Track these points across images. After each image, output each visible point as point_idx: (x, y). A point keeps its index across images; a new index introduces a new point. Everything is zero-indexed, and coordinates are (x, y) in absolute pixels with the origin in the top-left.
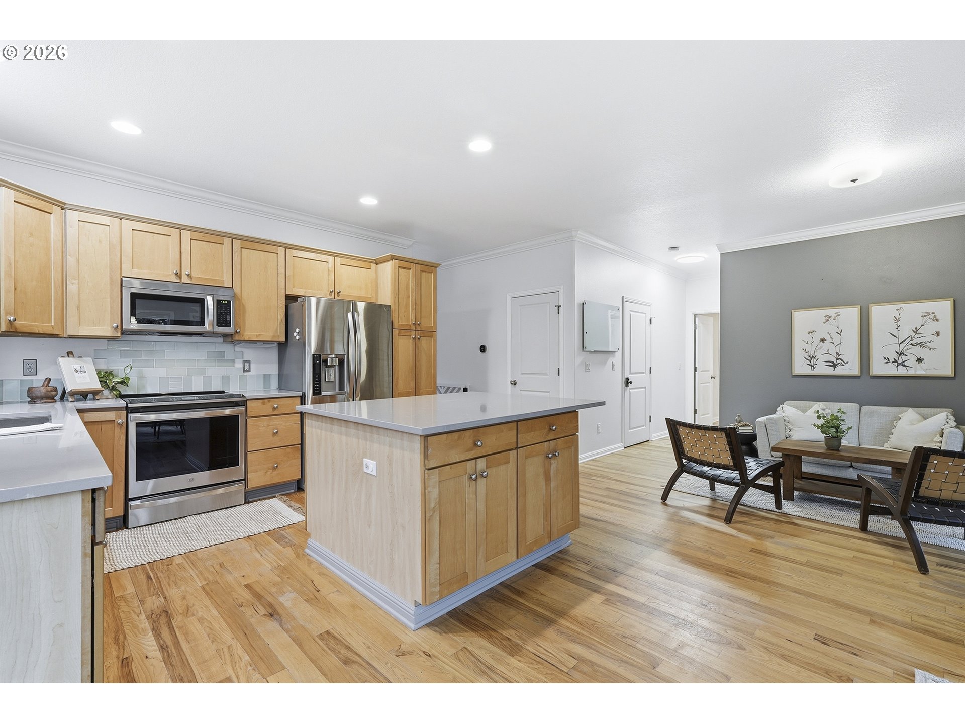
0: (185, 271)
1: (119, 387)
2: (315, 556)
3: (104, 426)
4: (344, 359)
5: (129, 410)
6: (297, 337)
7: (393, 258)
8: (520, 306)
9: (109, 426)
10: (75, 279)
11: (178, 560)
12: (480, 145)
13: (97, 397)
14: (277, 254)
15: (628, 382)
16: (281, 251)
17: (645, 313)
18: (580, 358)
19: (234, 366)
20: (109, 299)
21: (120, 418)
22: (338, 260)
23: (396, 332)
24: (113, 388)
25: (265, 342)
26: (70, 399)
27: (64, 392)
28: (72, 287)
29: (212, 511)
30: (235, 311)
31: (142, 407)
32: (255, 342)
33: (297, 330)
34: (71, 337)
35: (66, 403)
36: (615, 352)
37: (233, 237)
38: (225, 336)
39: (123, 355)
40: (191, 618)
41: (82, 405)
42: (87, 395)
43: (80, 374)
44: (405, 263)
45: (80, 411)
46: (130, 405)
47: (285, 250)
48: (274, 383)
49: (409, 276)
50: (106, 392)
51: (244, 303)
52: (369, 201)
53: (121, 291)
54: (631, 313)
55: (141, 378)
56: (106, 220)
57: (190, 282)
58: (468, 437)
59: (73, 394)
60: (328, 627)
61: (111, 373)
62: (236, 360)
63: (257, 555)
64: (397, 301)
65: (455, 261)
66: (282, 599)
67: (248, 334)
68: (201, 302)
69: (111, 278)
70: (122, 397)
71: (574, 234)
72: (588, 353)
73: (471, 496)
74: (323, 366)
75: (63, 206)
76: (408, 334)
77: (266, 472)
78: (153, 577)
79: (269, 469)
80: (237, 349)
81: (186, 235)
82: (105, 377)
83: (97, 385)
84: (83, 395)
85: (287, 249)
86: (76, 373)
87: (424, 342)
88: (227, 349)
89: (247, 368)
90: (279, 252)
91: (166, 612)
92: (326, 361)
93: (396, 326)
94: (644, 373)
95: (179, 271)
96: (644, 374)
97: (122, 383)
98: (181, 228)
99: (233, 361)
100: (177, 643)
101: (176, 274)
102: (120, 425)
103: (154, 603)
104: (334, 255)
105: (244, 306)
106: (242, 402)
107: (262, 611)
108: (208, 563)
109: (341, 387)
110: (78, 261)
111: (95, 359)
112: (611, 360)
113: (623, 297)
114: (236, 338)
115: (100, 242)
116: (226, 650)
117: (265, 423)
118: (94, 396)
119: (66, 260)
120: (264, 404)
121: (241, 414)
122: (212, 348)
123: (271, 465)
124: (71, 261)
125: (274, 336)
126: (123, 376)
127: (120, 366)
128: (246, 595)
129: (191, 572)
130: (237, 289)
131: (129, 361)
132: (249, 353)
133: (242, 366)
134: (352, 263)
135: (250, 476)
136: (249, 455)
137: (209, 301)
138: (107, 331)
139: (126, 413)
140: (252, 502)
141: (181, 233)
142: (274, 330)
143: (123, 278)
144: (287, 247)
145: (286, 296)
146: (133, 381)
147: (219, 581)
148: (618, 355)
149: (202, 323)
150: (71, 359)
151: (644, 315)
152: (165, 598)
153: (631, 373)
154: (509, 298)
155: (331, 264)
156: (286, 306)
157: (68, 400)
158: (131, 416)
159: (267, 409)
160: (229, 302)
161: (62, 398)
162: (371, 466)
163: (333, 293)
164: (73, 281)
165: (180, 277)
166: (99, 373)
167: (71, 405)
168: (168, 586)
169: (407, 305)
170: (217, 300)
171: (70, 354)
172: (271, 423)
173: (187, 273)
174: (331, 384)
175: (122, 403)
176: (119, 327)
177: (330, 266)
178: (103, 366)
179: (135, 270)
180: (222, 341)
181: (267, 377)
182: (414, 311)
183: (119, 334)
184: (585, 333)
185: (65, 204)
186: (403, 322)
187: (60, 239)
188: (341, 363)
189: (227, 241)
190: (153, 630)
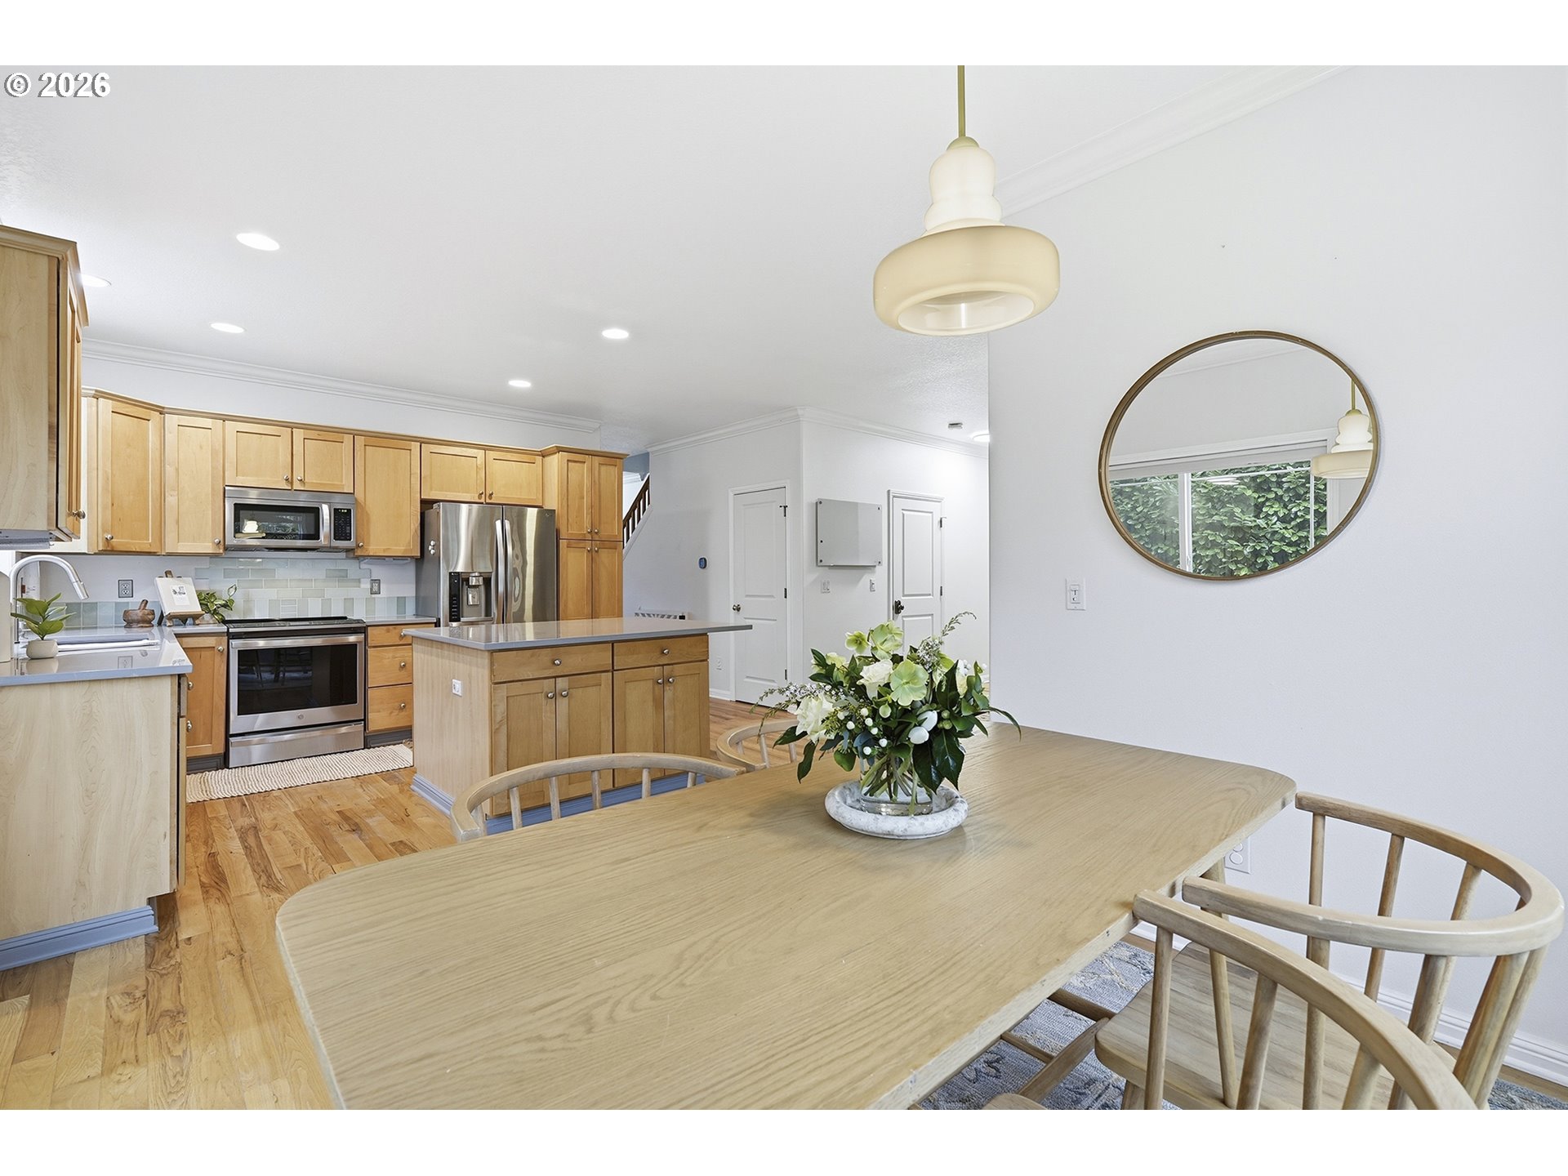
0: (298, 475)
1: (222, 611)
2: (420, 791)
3: (204, 653)
4: (490, 578)
5: (231, 636)
6: (432, 552)
7: (559, 450)
8: (744, 505)
9: (208, 653)
10: (174, 490)
11: (275, 793)
12: (616, 334)
13: (197, 622)
14: (410, 450)
15: (898, 608)
16: (415, 446)
17: (931, 513)
18: (814, 575)
19: (359, 587)
20: (210, 512)
21: (221, 645)
22: (491, 454)
23: (563, 543)
24: (215, 612)
25: (395, 558)
26: (168, 624)
27: (162, 616)
28: (171, 500)
29: (325, 755)
30: (356, 520)
31: (246, 633)
32: (382, 558)
33: (432, 543)
34: (170, 555)
35: (163, 627)
36: (875, 566)
37: (355, 433)
38: (348, 550)
39: (227, 574)
40: (278, 832)
41: (180, 630)
42: (187, 620)
43: (180, 596)
44: (577, 454)
45: (178, 636)
46: (231, 630)
47: (421, 446)
48: (411, 608)
49: (581, 472)
50: (207, 617)
51: (369, 512)
52: (521, 384)
53: (224, 502)
54: (904, 512)
55: (248, 600)
56: (208, 422)
57: (302, 489)
58: (545, 656)
59: (171, 617)
60: (403, 838)
61: (213, 595)
62: (362, 580)
63: (360, 790)
64: (565, 504)
65: (669, 445)
66: (368, 821)
67: (374, 548)
68: (316, 512)
69: (213, 489)
70: (225, 622)
71: (800, 412)
72: (827, 568)
73: (549, 715)
74: (465, 587)
75: (161, 411)
76: (581, 545)
77: (391, 713)
78: (247, 804)
79: (394, 709)
80: (363, 566)
81: (299, 434)
82: (205, 599)
83: (197, 609)
84: (183, 619)
85: (423, 445)
86: (175, 596)
87: (605, 556)
88: (351, 567)
89: (375, 588)
90: (412, 448)
91: (256, 828)
92: (467, 580)
93: (563, 534)
94: (930, 595)
95: (290, 477)
96: (931, 597)
97: (225, 606)
98: (291, 426)
99: (359, 581)
100: (260, 846)
101: (287, 480)
102: (221, 652)
103: (245, 821)
104: (486, 448)
105: (368, 514)
106: (361, 629)
107: (347, 827)
108: (305, 796)
109: (488, 612)
110: (177, 470)
111: (196, 579)
112: (867, 578)
113: (889, 491)
114: (359, 552)
115: (201, 447)
116: (302, 850)
117: (391, 655)
118: (194, 621)
119: (164, 469)
120: (388, 631)
121: (360, 642)
122: (330, 566)
123: (397, 704)
124: (170, 470)
125: (405, 550)
126: (227, 598)
127: (223, 587)
128: (336, 817)
129: (287, 802)
130: (359, 495)
131: (233, 581)
132: (378, 572)
133: (369, 586)
134: (509, 456)
135: (371, 716)
136: (370, 691)
137: (325, 511)
138: (208, 547)
139: (226, 640)
140: (374, 748)
141: (292, 432)
142: (405, 541)
143: (227, 488)
144: (423, 441)
145: (421, 501)
146: (239, 603)
147: (313, 808)
148: (881, 571)
149: (316, 536)
150: (169, 579)
151: (930, 515)
152: (256, 819)
153: (904, 596)
154: (731, 494)
155: (480, 460)
156: (421, 513)
157: (166, 625)
158: (234, 642)
159: (392, 637)
160: (349, 511)
161: (160, 623)
162: (458, 686)
163: (483, 495)
164: (172, 493)
165: (292, 483)
166: (199, 595)
167: (169, 630)
168: (261, 812)
169: (580, 508)
170: (335, 509)
171: (168, 574)
172: (398, 655)
173: (299, 478)
174: (476, 608)
175: (224, 628)
176: (222, 543)
177: (479, 462)
178: (205, 588)
179: (240, 478)
180: (344, 557)
181: (401, 601)
182: (589, 516)
183: (221, 551)
184: (819, 541)
185: (163, 408)
186: (574, 531)
187: (158, 447)
188: (487, 581)
189: (348, 439)
190: (240, 838)
